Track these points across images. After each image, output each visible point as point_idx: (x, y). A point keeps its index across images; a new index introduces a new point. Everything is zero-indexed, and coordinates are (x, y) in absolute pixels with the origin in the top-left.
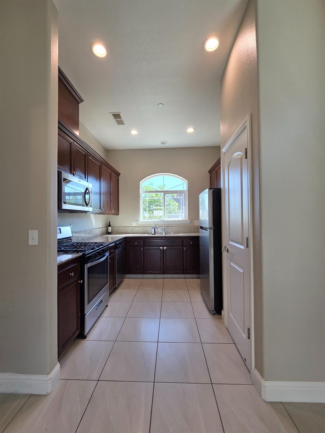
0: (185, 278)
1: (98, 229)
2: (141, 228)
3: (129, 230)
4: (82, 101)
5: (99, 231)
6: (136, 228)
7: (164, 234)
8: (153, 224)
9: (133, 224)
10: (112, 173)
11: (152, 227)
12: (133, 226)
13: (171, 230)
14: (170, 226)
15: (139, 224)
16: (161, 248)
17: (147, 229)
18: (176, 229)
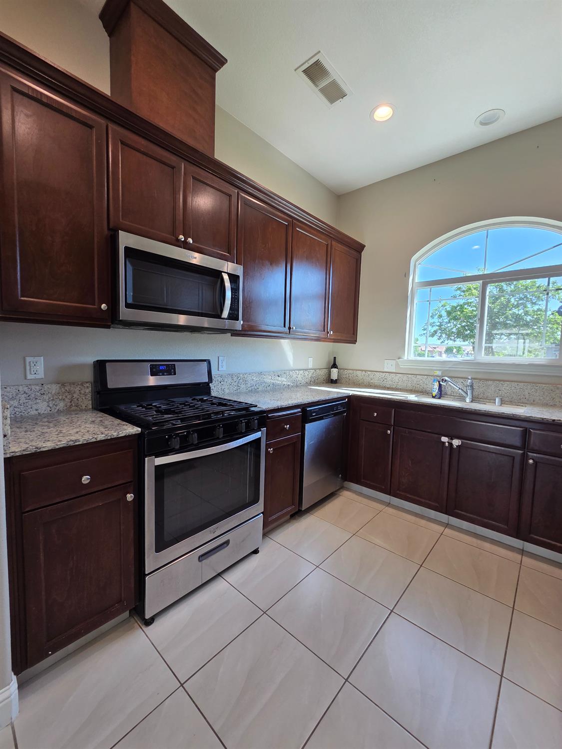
0: (522, 552)
1: (302, 371)
2: (405, 378)
3: (376, 379)
4: (222, 61)
5: (304, 376)
6: (393, 375)
7: (468, 400)
8: (440, 370)
9: (386, 364)
10: (334, 243)
11: (432, 378)
12: (386, 370)
13: (498, 391)
14: (494, 380)
15: (401, 366)
16: (444, 439)
17: (421, 381)
18: (515, 391)
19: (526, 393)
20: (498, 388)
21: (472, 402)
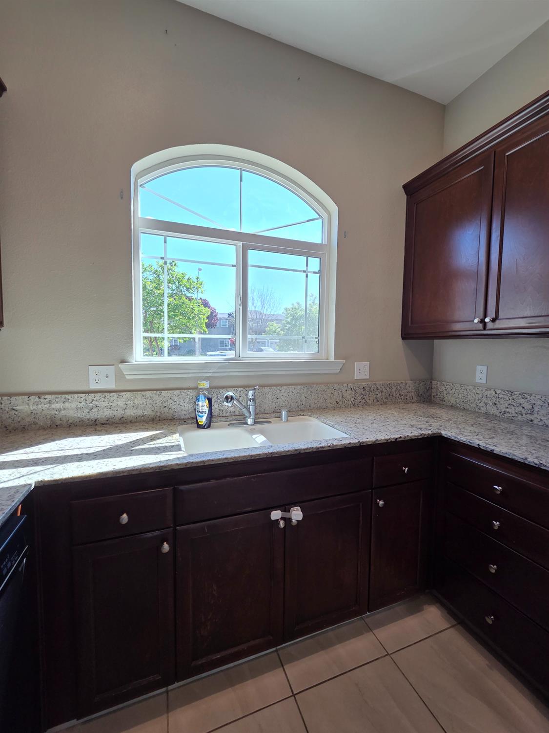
2: (139, 400)
3: (71, 407)
6: (112, 397)
7: (250, 421)
9: (92, 375)
12: (93, 387)
13: (276, 399)
14: (271, 386)
15: (128, 377)
16: (276, 515)
17: (170, 401)
18: (292, 397)
19: (303, 397)
20: (276, 396)
21: (255, 423)
